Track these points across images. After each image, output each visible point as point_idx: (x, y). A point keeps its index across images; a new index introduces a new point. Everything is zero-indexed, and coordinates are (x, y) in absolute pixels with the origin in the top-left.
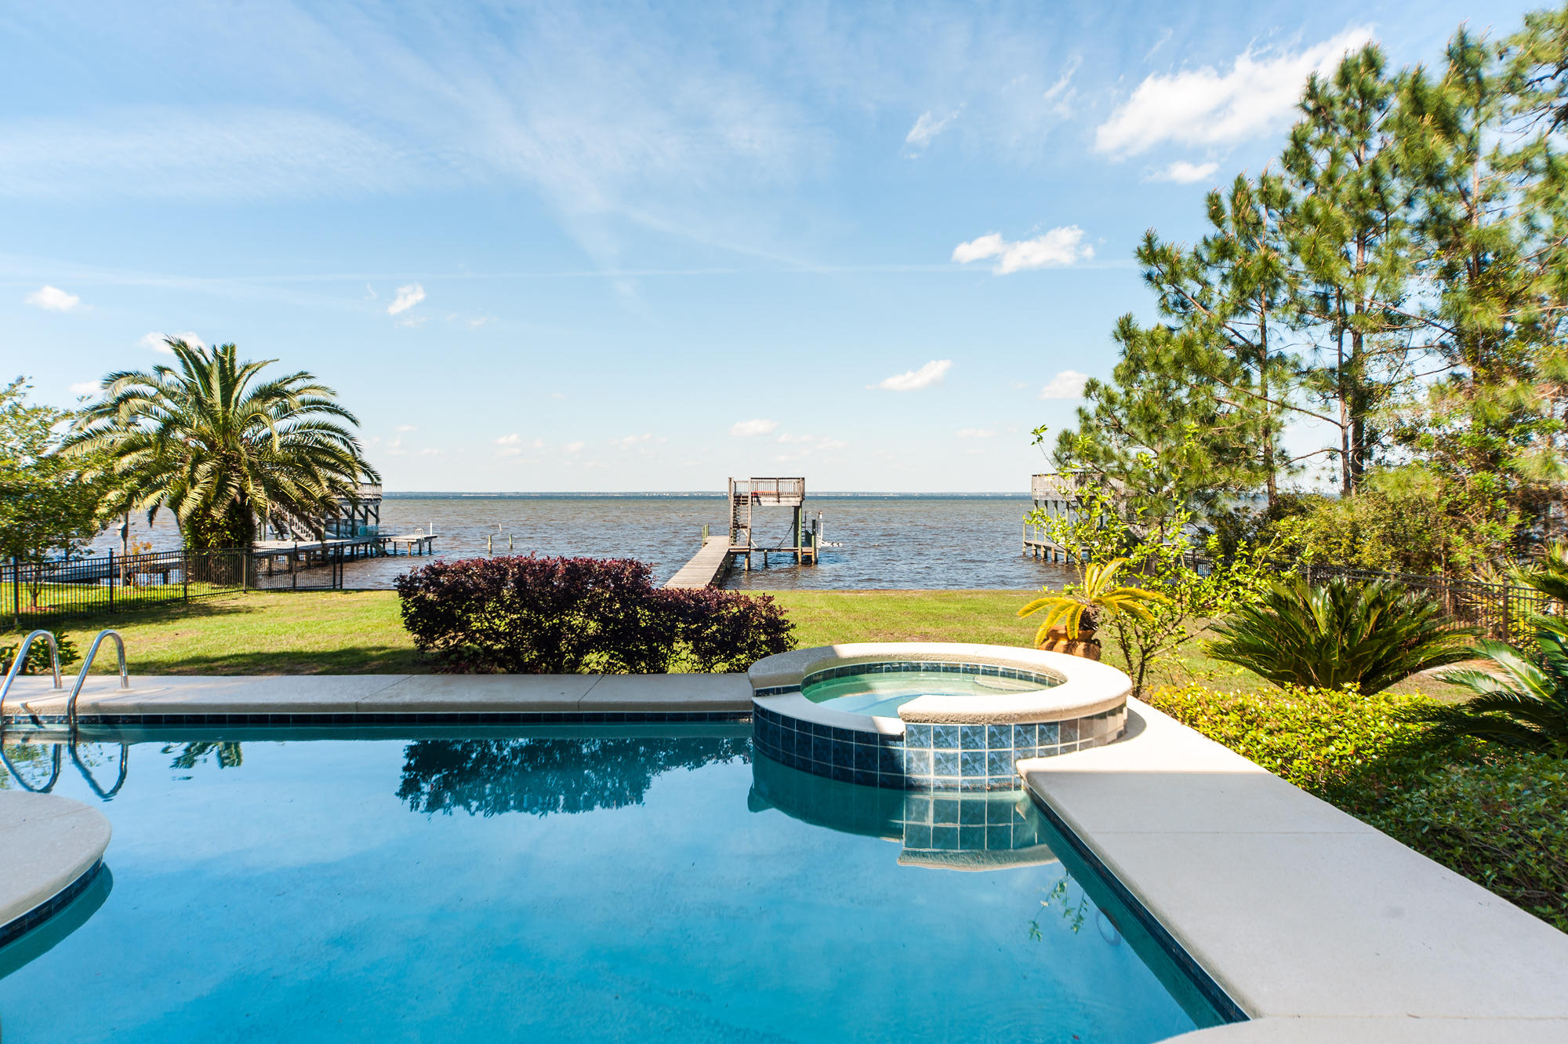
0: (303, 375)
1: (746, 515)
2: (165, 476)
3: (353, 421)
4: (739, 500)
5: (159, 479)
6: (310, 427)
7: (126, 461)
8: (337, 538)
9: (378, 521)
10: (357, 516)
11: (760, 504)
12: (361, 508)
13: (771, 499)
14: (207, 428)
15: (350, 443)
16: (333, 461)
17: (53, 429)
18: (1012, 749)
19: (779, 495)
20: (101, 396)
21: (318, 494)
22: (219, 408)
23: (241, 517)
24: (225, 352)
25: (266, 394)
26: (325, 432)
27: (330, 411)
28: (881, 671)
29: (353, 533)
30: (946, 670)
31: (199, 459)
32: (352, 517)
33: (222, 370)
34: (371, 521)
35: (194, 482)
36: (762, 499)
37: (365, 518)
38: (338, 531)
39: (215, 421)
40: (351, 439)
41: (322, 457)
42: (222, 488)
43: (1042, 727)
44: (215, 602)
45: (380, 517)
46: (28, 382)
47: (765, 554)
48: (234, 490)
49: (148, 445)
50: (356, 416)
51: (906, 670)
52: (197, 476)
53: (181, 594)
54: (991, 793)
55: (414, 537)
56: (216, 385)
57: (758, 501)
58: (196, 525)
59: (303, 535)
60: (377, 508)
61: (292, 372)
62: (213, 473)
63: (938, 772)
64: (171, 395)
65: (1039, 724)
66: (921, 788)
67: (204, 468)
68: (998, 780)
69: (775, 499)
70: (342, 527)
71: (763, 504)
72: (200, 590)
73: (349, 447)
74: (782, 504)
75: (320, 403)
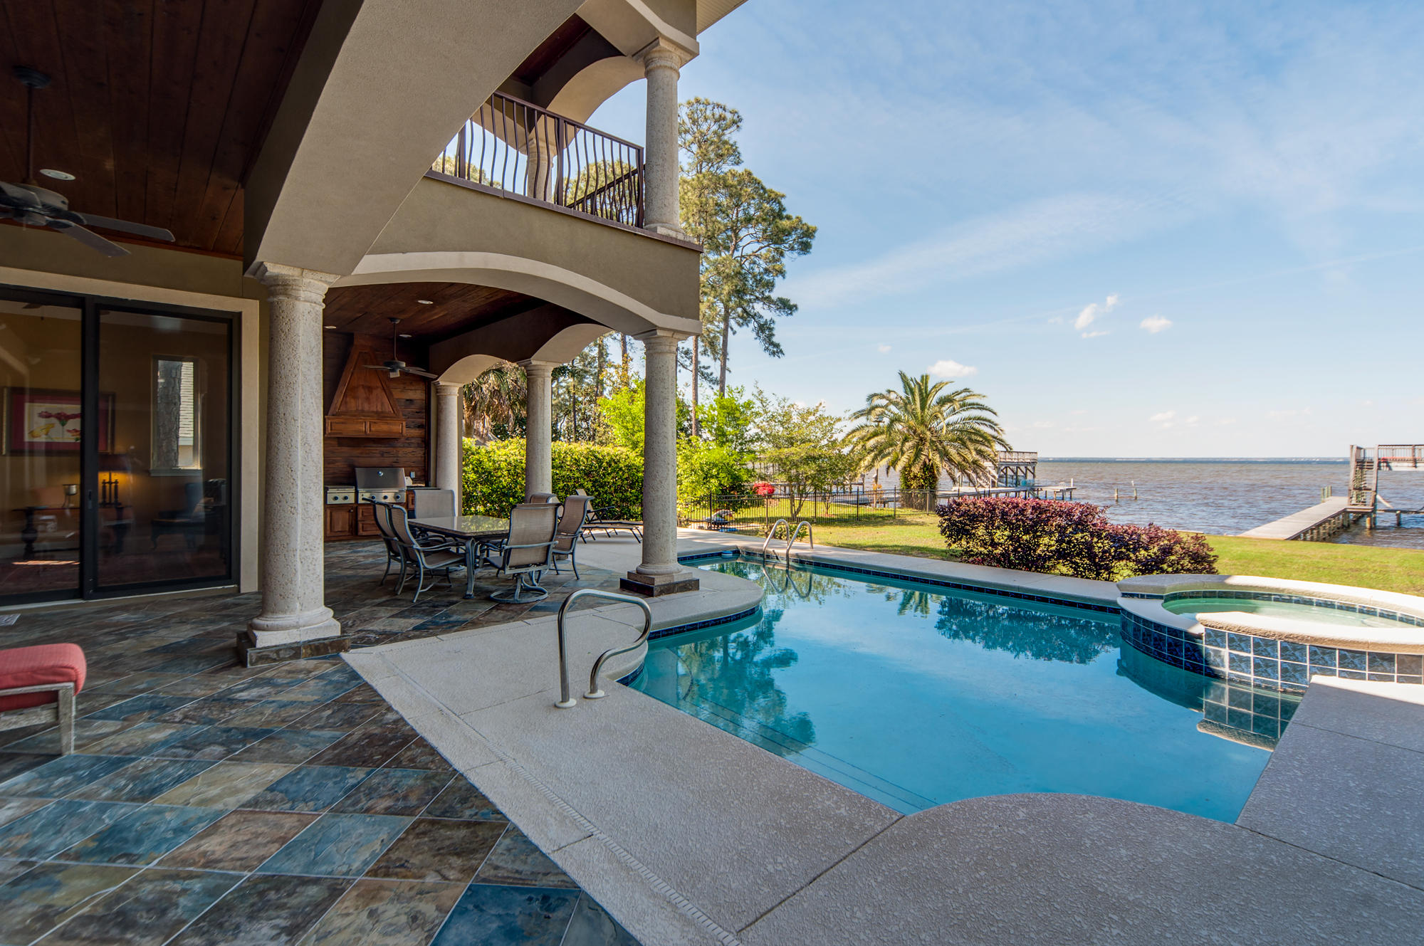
0: (966, 390)
1: (1371, 478)
2: (891, 449)
3: (995, 413)
4: (1362, 464)
5: (887, 451)
6: (970, 419)
7: (872, 443)
8: (1006, 487)
9: (1034, 477)
10: (1020, 473)
11: (1390, 469)
12: (1023, 468)
13: (1406, 464)
14: (912, 423)
15: (996, 427)
16: (981, 439)
17: (835, 427)
18: (1308, 664)
19: (1415, 461)
20: (864, 405)
21: (971, 460)
22: (919, 410)
23: (930, 474)
24: (922, 381)
25: (943, 401)
26: (979, 421)
27: (980, 409)
28: (1269, 599)
29: (1017, 484)
30: (1340, 608)
31: (906, 440)
32: (1016, 474)
33: (920, 390)
34: (1030, 476)
35: (903, 453)
36: (1392, 464)
37: (1026, 474)
38: (1006, 483)
39: (916, 418)
40: (996, 425)
41: (974, 437)
42: (917, 456)
43: (1343, 652)
44: (909, 519)
45: (1036, 474)
46: (823, 405)
47: (1398, 516)
48: (924, 457)
49: (882, 433)
50: (995, 411)
51: (1297, 602)
52: (905, 449)
53: (893, 513)
54: (1284, 695)
55: (1058, 488)
56: (917, 398)
57: (1388, 466)
58: (906, 475)
59: (984, 484)
60: (1034, 468)
61: (960, 388)
62: (913, 447)
63: (1231, 667)
64: (896, 404)
65: (1339, 649)
66: (1217, 676)
67: (908, 445)
68: (1292, 686)
69: (1411, 464)
70: (1009, 480)
71: (1394, 469)
72: (905, 512)
73: (995, 430)
74: (1417, 469)
75: (974, 404)
